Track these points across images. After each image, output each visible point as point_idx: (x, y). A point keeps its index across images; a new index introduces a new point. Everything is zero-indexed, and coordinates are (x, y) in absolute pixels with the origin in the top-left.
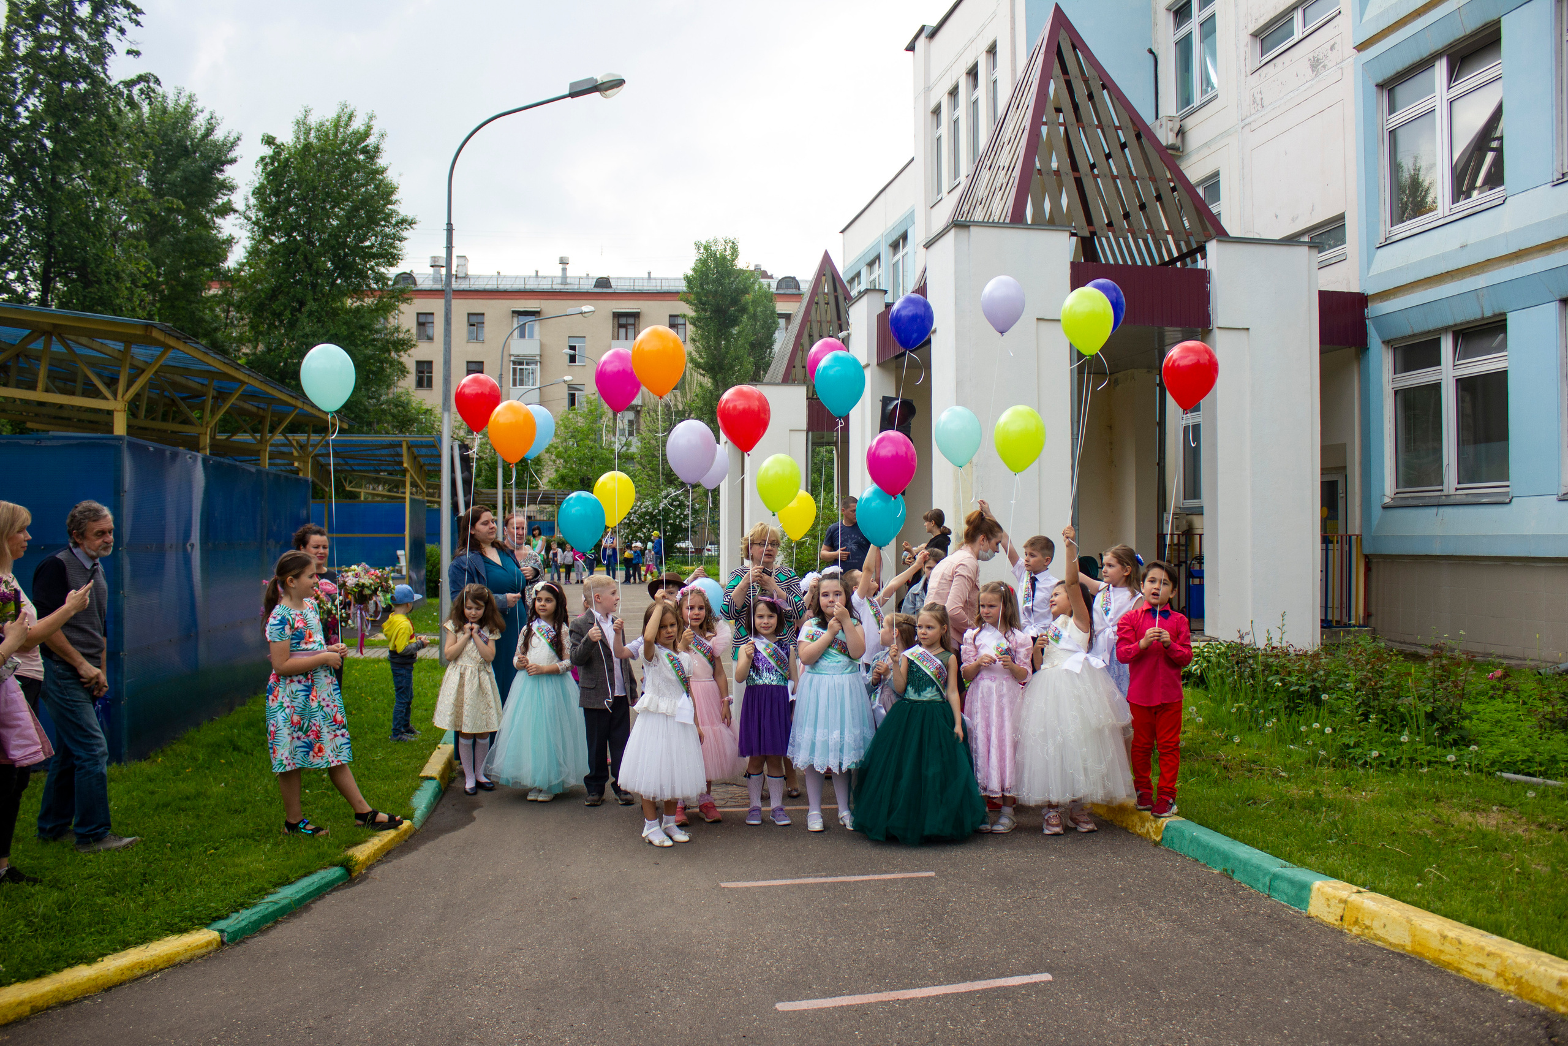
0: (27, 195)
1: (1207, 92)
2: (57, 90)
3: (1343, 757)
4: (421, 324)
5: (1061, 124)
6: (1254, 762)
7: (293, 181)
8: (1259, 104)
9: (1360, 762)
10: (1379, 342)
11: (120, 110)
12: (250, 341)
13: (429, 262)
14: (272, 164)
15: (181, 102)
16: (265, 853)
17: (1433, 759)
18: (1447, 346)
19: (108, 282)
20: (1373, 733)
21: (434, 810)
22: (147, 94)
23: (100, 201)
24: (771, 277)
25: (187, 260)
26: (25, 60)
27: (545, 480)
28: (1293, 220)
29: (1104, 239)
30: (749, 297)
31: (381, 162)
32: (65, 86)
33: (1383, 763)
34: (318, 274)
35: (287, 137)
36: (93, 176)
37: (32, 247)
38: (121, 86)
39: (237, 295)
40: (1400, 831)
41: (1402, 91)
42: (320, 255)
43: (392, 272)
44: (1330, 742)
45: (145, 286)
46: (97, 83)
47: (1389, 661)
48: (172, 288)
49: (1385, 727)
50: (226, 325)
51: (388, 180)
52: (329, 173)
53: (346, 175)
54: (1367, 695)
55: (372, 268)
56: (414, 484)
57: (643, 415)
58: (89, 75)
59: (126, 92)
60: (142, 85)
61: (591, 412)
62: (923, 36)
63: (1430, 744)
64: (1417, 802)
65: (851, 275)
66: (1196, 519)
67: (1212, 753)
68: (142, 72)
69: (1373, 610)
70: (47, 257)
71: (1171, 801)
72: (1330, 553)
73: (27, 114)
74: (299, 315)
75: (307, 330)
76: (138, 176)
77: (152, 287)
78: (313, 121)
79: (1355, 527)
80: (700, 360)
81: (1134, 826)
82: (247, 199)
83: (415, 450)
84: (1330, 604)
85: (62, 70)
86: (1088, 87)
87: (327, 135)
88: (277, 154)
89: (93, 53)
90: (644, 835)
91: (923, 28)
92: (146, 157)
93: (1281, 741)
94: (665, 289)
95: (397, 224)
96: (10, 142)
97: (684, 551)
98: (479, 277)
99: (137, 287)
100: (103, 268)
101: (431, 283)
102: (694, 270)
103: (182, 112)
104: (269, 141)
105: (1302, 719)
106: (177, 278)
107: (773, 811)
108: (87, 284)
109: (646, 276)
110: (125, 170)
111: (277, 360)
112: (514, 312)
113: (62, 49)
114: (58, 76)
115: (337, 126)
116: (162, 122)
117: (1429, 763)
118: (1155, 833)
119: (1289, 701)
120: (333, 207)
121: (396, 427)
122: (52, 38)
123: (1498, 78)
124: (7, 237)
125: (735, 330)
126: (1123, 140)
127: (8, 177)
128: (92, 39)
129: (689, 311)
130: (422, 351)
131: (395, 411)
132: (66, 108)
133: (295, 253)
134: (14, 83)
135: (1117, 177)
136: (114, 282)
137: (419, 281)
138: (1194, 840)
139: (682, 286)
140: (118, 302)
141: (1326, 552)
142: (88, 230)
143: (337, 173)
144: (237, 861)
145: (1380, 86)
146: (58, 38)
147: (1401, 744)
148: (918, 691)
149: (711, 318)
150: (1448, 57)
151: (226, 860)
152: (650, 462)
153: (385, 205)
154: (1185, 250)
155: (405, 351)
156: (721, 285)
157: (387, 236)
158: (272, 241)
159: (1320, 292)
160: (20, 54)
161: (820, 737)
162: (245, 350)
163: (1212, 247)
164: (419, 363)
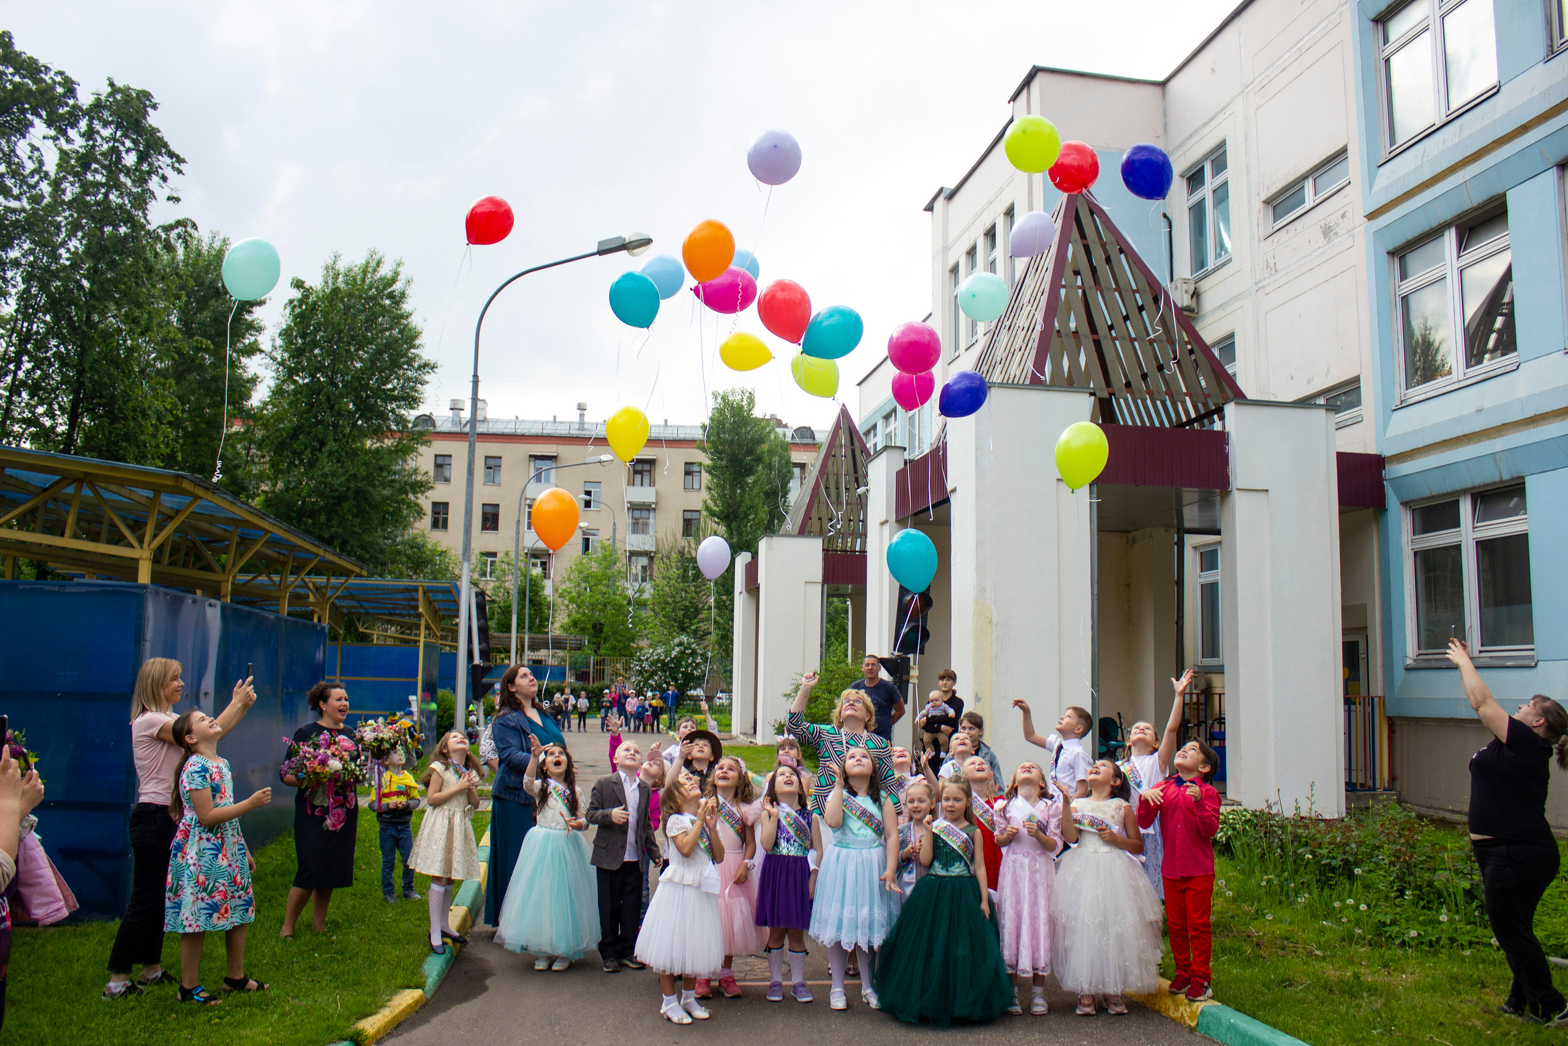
0: (61, 333)
1: (1220, 256)
2: (99, 234)
3: (1379, 935)
4: (439, 466)
5: (1079, 287)
6: (1287, 939)
7: (319, 324)
8: (1272, 268)
9: (1397, 942)
10: (1398, 503)
11: (157, 254)
12: (269, 478)
13: (448, 405)
14: (300, 307)
15: (215, 246)
16: (271, 1024)
17: (1474, 940)
18: (1466, 508)
19: (134, 419)
20: (1410, 911)
21: (446, 978)
22: (186, 239)
23: (132, 339)
24: (786, 426)
25: (212, 398)
26: (70, 205)
27: (557, 625)
28: (1309, 382)
29: (1122, 401)
30: (765, 447)
31: (406, 307)
32: (106, 229)
33: (1422, 943)
34: (339, 414)
35: (315, 281)
36: (126, 315)
37: (62, 383)
38: (159, 231)
39: (259, 434)
40: (1447, 1021)
41: (1414, 260)
42: (342, 396)
43: (411, 415)
44: (1365, 919)
45: (169, 423)
46: (136, 226)
47: (1421, 832)
48: (196, 425)
49: (1421, 903)
50: (247, 462)
51: (413, 325)
52: (355, 317)
53: (372, 319)
54: (1400, 869)
55: (393, 411)
56: (428, 628)
57: (657, 562)
58: (130, 220)
59: (163, 236)
60: (180, 230)
61: (605, 558)
62: (941, 198)
63: (1469, 923)
64: (1461, 987)
65: (867, 427)
66: (1216, 679)
67: (1243, 928)
68: (181, 218)
69: (1398, 773)
70: (76, 392)
71: (1206, 984)
72: (1353, 714)
73: (68, 255)
74: (319, 455)
75: (327, 469)
76: (168, 315)
77: (176, 424)
78: (342, 266)
79: (1377, 688)
80: (715, 508)
81: (1167, 1010)
82: (274, 340)
83: (430, 595)
84: (1353, 767)
85: (106, 214)
86: (1105, 251)
87: (355, 280)
88: (306, 297)
89: (135, 199)
90: (662, 1011)
91: (941, 190)
92: (178, 297)
93: (1314, 916)
94: (681, 436)
95: (419, 368)
96: (49, 281)
97: (697, 699)
98: (497, 421)
99: (162, 423)
100: (130, 405)
101: (450, 425)
102: (712, 419)
103: (216, 255)
104: (298, 284)
105: (1335, 894)
106: (201, 415)
107: (795, 987)
108: (114, 420)
109: (663, 423)
110: (158, 311)
111: (295, 498)
112: (531, 456)
113: (106, 195)
114: (101, 220)
115: (365, 272)
116: (195, 265)
117: (1470, 943)
118: (1190, 1018)
119: (1320, 874)
120: (357, 350)
121: (411, 568)
122: (97, 185)
123: (1506, 248)
124: (39, 372)
125: (750, 480)
126: (1140, 303)
127: (45, 315)
128: (135, 186)
129: (705, 459)
130: (439, 493)
131: (409, 552)
132: (105, 250)
133: (318, 394)
134: (58, 227)
135: (1135, 339)
136: (140, 418)
137: (438, 423)
138: (1231, 1027)
139: (699, 435)
140: (143, 438)
141: (1348, 713)
142: (118, 367)
143: (362, 317)
144: (243, 1033)
145: (1392, 254)
146: (102, 185)
147: (1440, 922)
148: (946, 866)
149: (726, 467)
150: (1457, 227)
151: (231, 1032)
152: (663, 609)
153: (408, 349)
154: (1202, 411)
155: (423, 493)
156: (737, 434)
157: (409, 379)
158: (296, 381)
159: (1338, 454)
160: (67, 200)
161: (847, 914)
162: (264, 488)
163: (1230, 409)
164: (435, 504)
